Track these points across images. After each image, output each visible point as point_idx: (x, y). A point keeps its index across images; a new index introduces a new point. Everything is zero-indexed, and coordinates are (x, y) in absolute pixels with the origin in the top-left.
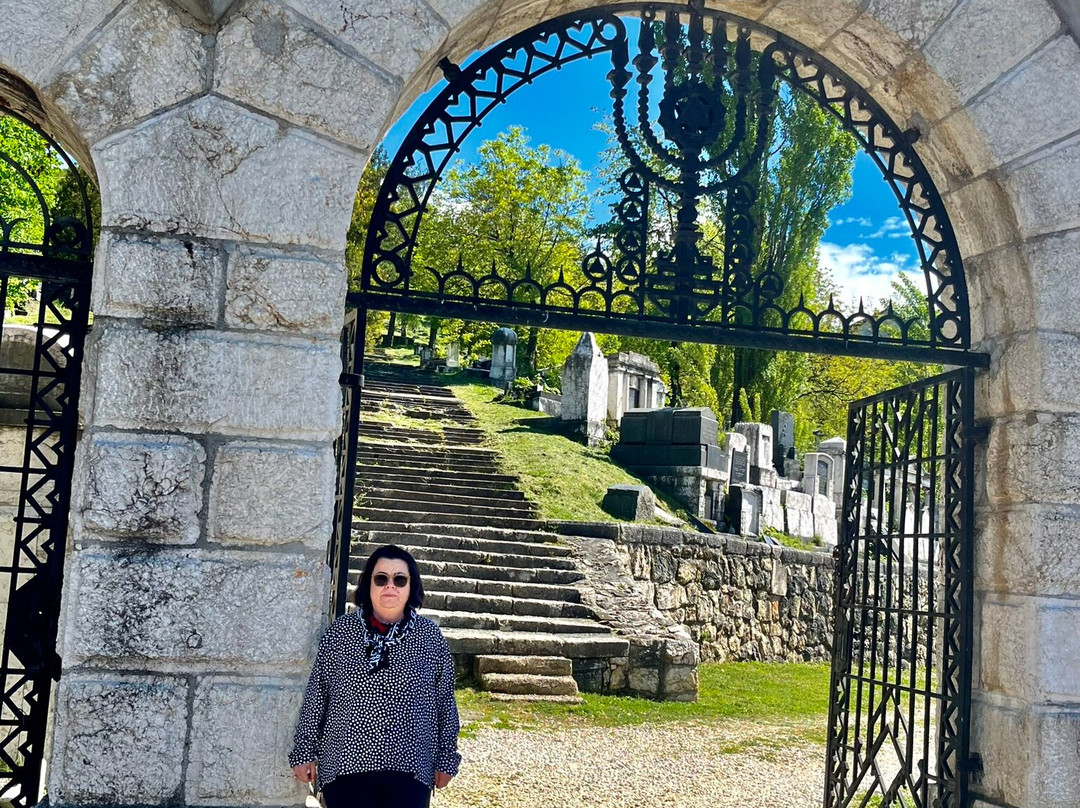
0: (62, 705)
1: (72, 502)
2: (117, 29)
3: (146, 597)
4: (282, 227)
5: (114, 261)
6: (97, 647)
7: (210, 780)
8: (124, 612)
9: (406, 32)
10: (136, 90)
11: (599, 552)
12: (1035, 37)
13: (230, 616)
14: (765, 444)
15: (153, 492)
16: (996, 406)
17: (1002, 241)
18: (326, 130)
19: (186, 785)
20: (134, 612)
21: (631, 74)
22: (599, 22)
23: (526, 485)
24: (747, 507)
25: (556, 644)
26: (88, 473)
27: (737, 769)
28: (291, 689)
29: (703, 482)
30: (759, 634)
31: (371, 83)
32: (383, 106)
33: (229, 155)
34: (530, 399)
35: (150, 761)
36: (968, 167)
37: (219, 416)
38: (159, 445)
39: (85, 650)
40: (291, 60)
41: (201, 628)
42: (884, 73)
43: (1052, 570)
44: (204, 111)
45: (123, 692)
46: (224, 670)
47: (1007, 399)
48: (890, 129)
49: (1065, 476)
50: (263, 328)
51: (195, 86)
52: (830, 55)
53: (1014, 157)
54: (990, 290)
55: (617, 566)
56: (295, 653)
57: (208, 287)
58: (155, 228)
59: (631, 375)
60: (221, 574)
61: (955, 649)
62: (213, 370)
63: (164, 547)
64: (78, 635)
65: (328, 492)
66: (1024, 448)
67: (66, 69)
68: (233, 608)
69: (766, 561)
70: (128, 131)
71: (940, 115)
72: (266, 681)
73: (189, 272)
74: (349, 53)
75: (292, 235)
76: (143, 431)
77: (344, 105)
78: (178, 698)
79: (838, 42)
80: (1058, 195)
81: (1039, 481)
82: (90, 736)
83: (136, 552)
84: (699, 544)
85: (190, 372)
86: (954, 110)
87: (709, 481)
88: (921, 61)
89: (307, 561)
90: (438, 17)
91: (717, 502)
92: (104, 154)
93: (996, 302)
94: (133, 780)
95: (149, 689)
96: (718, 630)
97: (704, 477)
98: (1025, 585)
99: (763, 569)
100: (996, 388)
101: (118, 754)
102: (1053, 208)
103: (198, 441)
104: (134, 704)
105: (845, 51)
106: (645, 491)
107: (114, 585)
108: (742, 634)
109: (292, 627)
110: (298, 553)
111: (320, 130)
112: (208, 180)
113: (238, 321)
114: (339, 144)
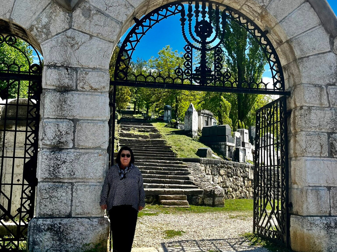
0: (38, 191)
1: (39, 138)
2: (46, 13)
3: (59, 162)
4: (92, 63)
5: (47, 74)
6: (47, 175)
7: (78, 210)
8: (54, 166)
9: (123, 10)
10: (52, 29)
11: (195, 166)
12: (298, 3)
13: (82, 167)
14: (246, 135)
15: (60, 134)
16: (293, 106)
17: (292, 60)
18: (103, 37)
19: (72, 211)
20: (56, 166)
21: (186, 19)
22: (177, 5)
23: (174, 149)
24: (241, 154)
25: (182, 191)
26: (43, 130)
27: (233, 222)
28: (99, 186)
29: (227, 147)
30: (246, 191)
31: (114, 24)
32: (117, 30)
33: (77, 45)
34: (175, 125)
35: (62, 205)
36: (281, 40)
37: (77, 113)
38: (61, 122)
39: (44, 176)
40: (93, 19)
41: (74, 170)
42: (257, 15)
43: (309, 150)
44: (70, 33)
45: (54, 187)
46: (81, 181)
47: (295, 104)
48: (260, 31)
49: (311, 123)
50: (88, 90)
51: (67, 27)
52: (242, 11)
53: (294, 36)
54: (290, 74)
55: (200, 170)
56: (100, 176)
57: (72, 80)
58: (58, 65)
59: (205, 117)
60: (79, 156)
61: (284, 174)
62: (75, 102)
63: (64, 149)
64: (42, 172)
65: (107, 133)
66: (300, 116)
67: (33, 24)
68: (83, 164)
69: (247, 169)
70: (50, 40)
71: (273, 26)
72: (92, 184)
73: (67, 76)
74: (108, 16)
75: (94, 65)
76: (57, 118)
77: (107, 30)
78: (69, 188)
79: (244, 7)
80: (306, 46)
81: (304, 125)
82: (46, 199)
83: (56, 150)
84: (226, 164)
85: (69, 102)
86: (276, 24)
87: (229, 147)
88: (266, 11)
89: (102, 152)
90: (131, 5)
91: (232, 153)
92: (44, 46)
93: (291, 77)
94: (58, 210)
95: (61, 186)
96: (233, 189)
97: (227, 145)
98: (301, 154)
99: (246, 171)
100: (292, 101)
101: (54, 203)
102: (305, 50)
103: (72, 121)
104: (58, 190)
105: (246, 10)
106: (209, 149)
107: (51, 159)
108: (240, 190)
109: (99, 169)
110: (100, 150)
111: (101, 37)
112: (72, 51)
113: (81, 89)
114: (106, 40)
